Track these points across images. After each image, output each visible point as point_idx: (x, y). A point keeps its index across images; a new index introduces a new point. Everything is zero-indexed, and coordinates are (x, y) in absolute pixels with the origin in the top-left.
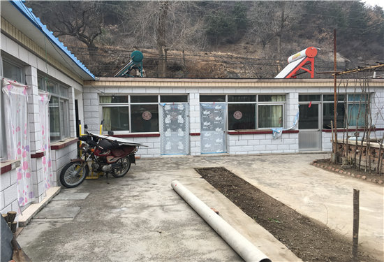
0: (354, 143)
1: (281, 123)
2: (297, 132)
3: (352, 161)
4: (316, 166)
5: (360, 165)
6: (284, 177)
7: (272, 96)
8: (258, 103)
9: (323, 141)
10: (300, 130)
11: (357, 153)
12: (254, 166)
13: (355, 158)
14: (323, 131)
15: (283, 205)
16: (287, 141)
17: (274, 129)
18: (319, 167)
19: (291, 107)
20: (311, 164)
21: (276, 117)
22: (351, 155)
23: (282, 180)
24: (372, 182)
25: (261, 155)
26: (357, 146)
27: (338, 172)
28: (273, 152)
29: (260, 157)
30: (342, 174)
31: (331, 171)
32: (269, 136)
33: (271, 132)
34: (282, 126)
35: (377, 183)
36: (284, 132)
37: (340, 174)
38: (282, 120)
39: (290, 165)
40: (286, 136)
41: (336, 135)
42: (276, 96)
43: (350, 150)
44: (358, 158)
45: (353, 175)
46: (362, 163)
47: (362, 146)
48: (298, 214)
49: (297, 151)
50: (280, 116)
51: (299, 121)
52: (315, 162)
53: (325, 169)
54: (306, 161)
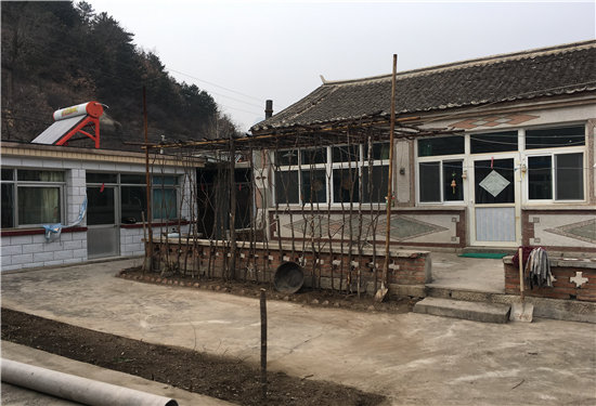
0: (176, 241)
1: (58, 216)
2: (84, 229)
3: (175, 265)
4: (126, 278)
5: (185, 270)
6: (90, 300)
7: (41, 172)
8: (17, 183)
9: (122, 241)
10: (89, 227)
11: (180, 255)
12: (24, 290)
13: (178, 262)
14: (122, 227)
15: (118, 337)
16: (68, 244)
17: (47, 226)
18: (131, 279)
19: (75, 191)
20: (116, 276)
21: (48, 206)
22: (172, 259)
23: (89, 304)
24: (207, 289)
25: (25, 270)
26: (180, 245)
27: (160, 283)
28: (46, 264)
29: (26, 274)
30: (167, 284)
31: (150, 282)
32: (39, 239)
33: (42, 232)
34: (59, 221)
35: (214, 289)
36: (64, 231)
37: (163, 284)
38: (59, 212)
39: (86, 281)
40: (67, 236)
41: (151, 232)
42: (49, 172)
43: (171, 251)
44: (182, 261)
45: (182, 284)
46: (188, 268)
47: (187, 245)
48: (148, 344)
49: (85, 259)
50: (56, 205)
51: (88, 213)
52: (122, 273)
53: (141, 281)
54: (107, 273)
